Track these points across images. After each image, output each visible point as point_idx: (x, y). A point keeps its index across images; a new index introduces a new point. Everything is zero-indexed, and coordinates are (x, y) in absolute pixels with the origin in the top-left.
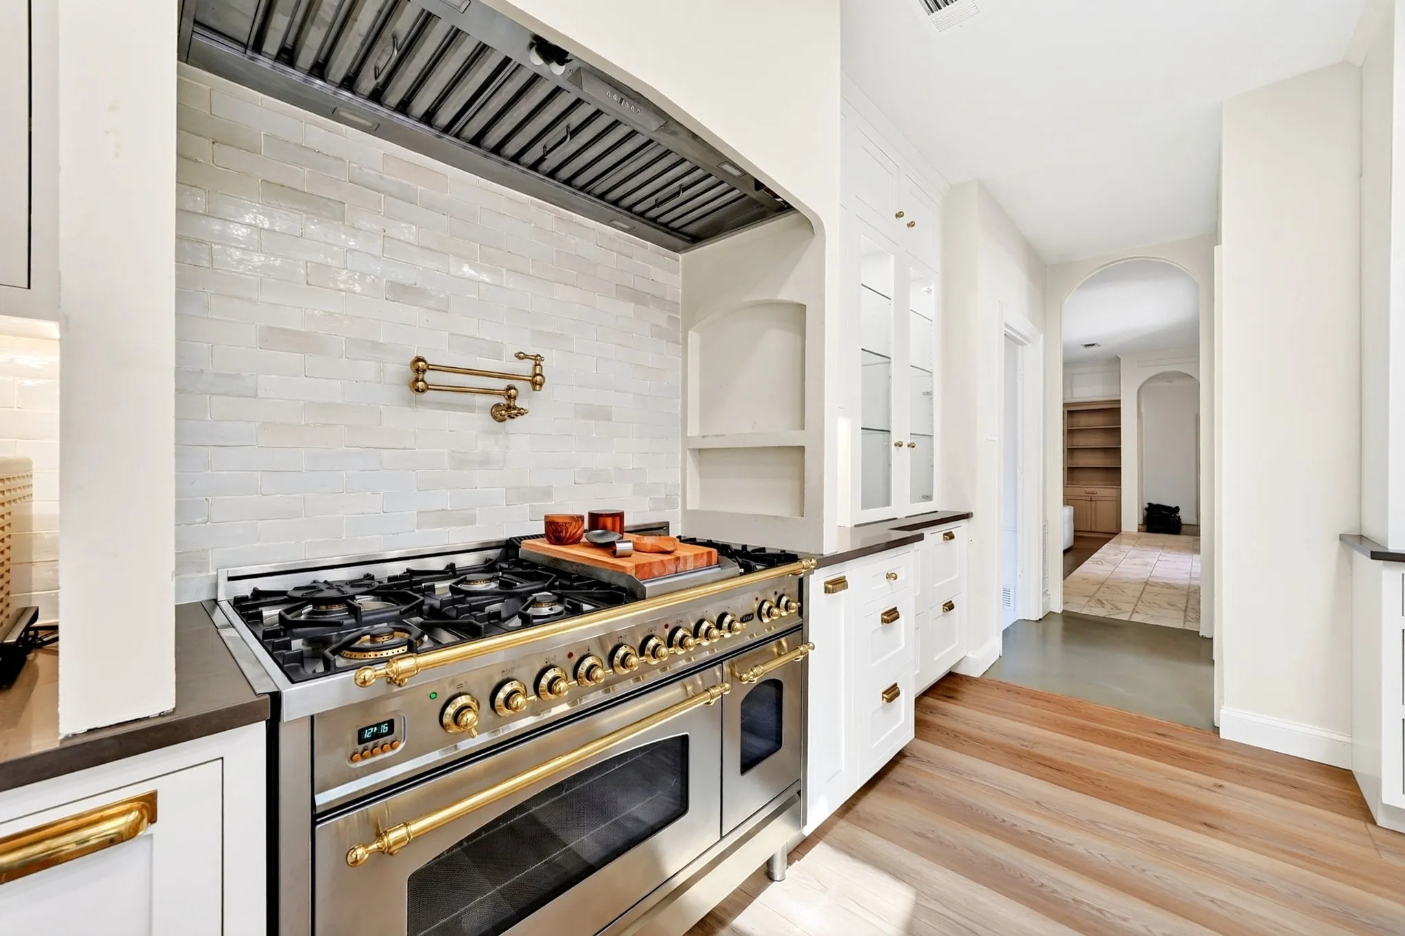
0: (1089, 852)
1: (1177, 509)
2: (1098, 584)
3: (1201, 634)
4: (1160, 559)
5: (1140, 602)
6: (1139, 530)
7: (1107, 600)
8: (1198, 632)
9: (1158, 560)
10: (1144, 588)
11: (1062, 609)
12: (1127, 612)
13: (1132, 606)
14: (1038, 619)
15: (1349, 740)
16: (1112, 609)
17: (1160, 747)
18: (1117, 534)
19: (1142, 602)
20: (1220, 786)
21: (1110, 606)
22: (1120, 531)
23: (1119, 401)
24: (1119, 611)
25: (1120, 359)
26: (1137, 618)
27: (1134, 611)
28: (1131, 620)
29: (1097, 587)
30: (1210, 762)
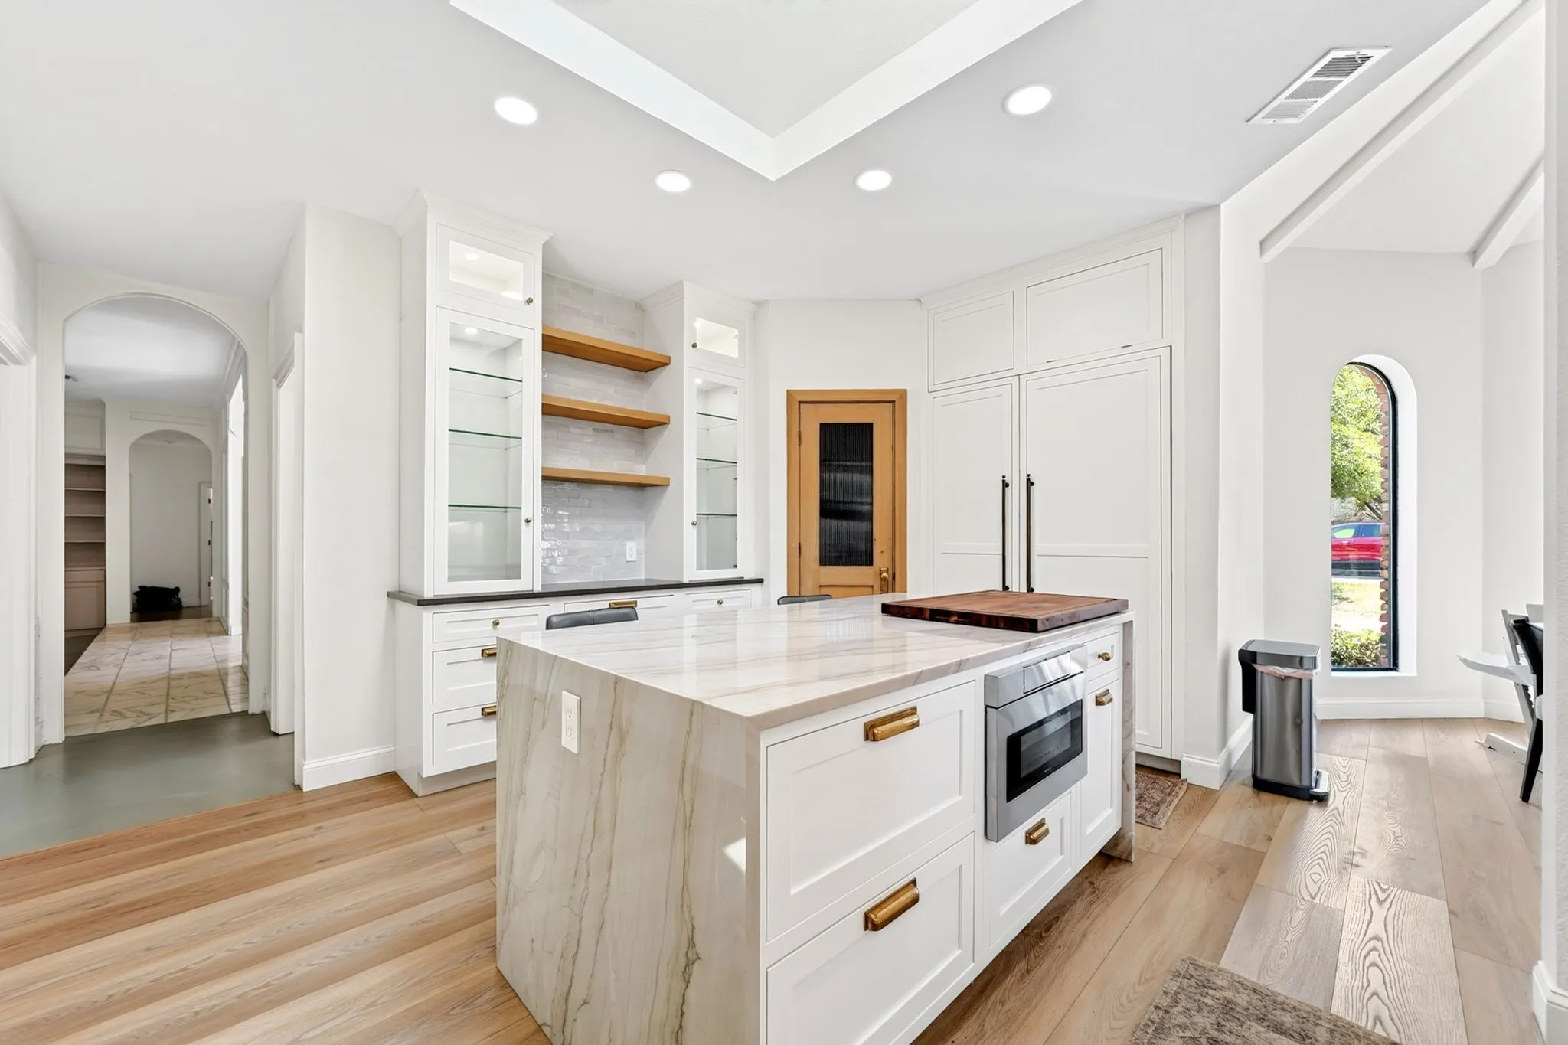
0: (232, 951)
1: (177, 590)
2: (107, 692)
3: (250, 713)
4: (173, 648)
5: (171, 701)
6: (132, 621)
7: (126, 709)
8: (247, 711)
9: (172, 650)
10: (169, 684)
11: (64, 736)
12: (160, 714)
13: (163, 707)
14: (27, 760)
15: (393, 748)
16: (138, 716)
17: (257, 825)
18: (101, 629)
19: (173, 699)
20: (320, 828)
21: (134, 715)
22: (105, 624)
23: (103, 458)
24: (149, 717)
25: (104, 404)
26: (174, 718)
27: (167, 711)
28: (169, 721)
29: (105, 697)
30: (302, 815)
